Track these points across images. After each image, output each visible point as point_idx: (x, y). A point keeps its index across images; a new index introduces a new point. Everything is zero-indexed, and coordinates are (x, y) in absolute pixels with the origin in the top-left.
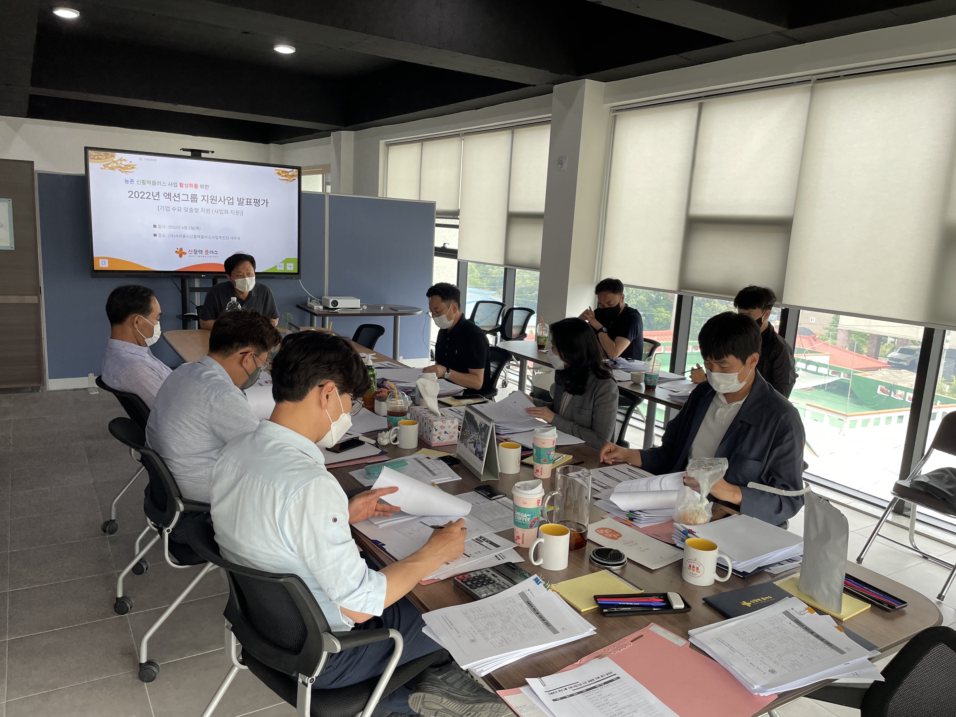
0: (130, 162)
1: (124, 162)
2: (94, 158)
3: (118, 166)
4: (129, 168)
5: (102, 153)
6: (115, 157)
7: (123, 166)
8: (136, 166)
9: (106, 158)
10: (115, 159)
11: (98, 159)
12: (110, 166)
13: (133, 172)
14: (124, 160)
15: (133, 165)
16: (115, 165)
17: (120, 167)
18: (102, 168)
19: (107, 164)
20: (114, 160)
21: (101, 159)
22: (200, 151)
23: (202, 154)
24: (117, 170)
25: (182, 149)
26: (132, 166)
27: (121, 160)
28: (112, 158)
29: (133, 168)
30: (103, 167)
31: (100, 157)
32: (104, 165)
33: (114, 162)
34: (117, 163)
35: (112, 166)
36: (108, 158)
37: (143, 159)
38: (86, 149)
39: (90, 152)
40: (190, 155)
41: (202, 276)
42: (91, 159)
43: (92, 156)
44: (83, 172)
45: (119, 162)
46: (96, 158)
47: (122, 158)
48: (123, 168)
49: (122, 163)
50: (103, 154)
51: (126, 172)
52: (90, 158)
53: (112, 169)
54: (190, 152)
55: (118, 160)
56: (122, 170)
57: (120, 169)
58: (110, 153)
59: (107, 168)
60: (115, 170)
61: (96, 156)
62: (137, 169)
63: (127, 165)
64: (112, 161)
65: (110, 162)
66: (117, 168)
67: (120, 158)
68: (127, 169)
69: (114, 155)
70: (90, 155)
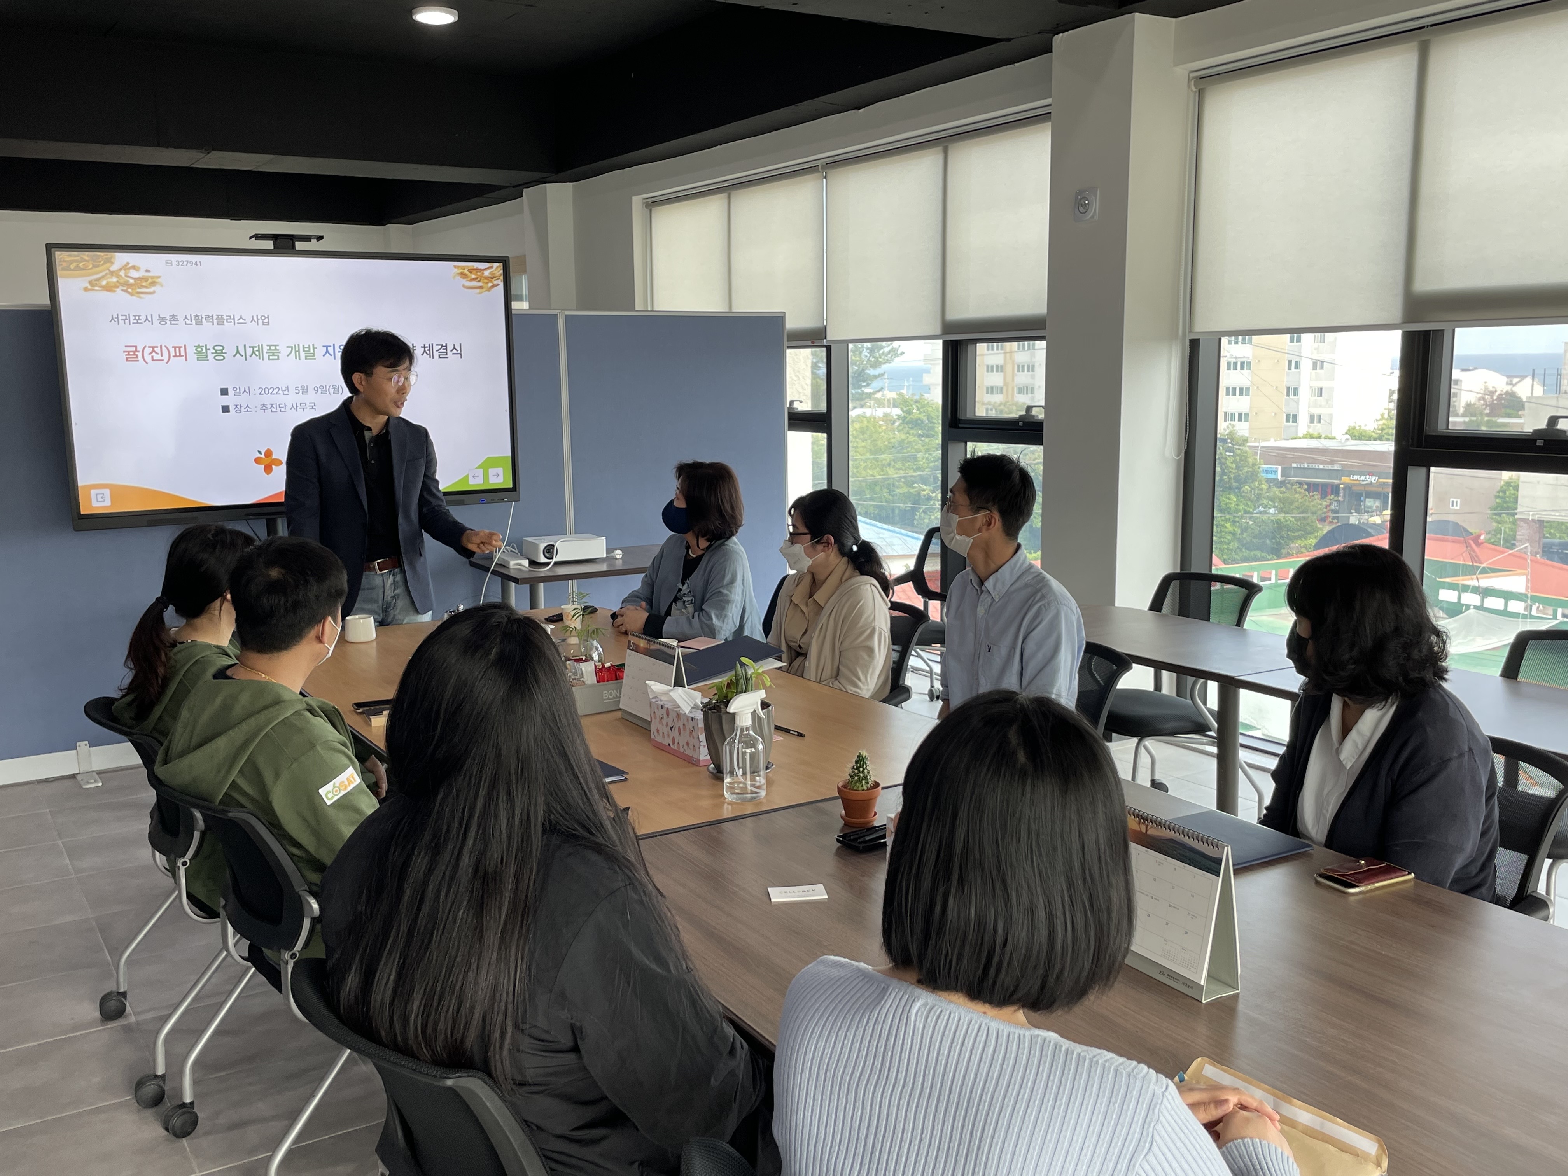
0: (147, 271)
1: (134, 274)
2: (68, 269)
3: (122, 281)
4: (144, 284)
5: (86, 255)
6: (112, 263)
7: (132, 281)
8: (159, 280)
9: (94, 266)
10: (114, 268)
11: (77, 268)
12: (104, 283)
13: (154, 292)
14: (134, 267)
15: (152, 277)
16: (115, 280)
17: (126, 284)
18: (86, 289)
19: (98, 280)
21: (83, 269)
22: (293, 238)
23: (297, 243)
24: (119, 290)
25: (254, 236)
26: (150, 281)
27: (126, 267)
28: (108, 265)
29: (153, 284)
30: (90, 287)
31: (81, 265)
32: (90, 282)
33: (112, 273)
34: (118, 276)
35: (108, 283)
36: (98, 266)
37: (174, 263)
38: (52, 248)
39: (58, 255)
40: (272, 248)
42: (63, 269)
43: (64, 264)
44: (46, 301)
45: (122, 273)
46: (72, 267)
47: (128, 263)
48: (132, 285)
49: (130, 275)
50: (87, 258)
51: (139, 293)
52: (60, 268)
53: (109, 288)
54: (272, 242)
55: (120, 270)
56: (130, 290)
57: (125, 288)
58: (102, 254)
59: (97, 288)
60: (115, 291)
61: (72, 262)
62: (162, 286)
63: (139, 279)
64: (107, 271)
65: (104, 273)
66: (118, 287)
67: (125, 263)
68: (139, 288)
69: (112, 257)
70: (60, 261)
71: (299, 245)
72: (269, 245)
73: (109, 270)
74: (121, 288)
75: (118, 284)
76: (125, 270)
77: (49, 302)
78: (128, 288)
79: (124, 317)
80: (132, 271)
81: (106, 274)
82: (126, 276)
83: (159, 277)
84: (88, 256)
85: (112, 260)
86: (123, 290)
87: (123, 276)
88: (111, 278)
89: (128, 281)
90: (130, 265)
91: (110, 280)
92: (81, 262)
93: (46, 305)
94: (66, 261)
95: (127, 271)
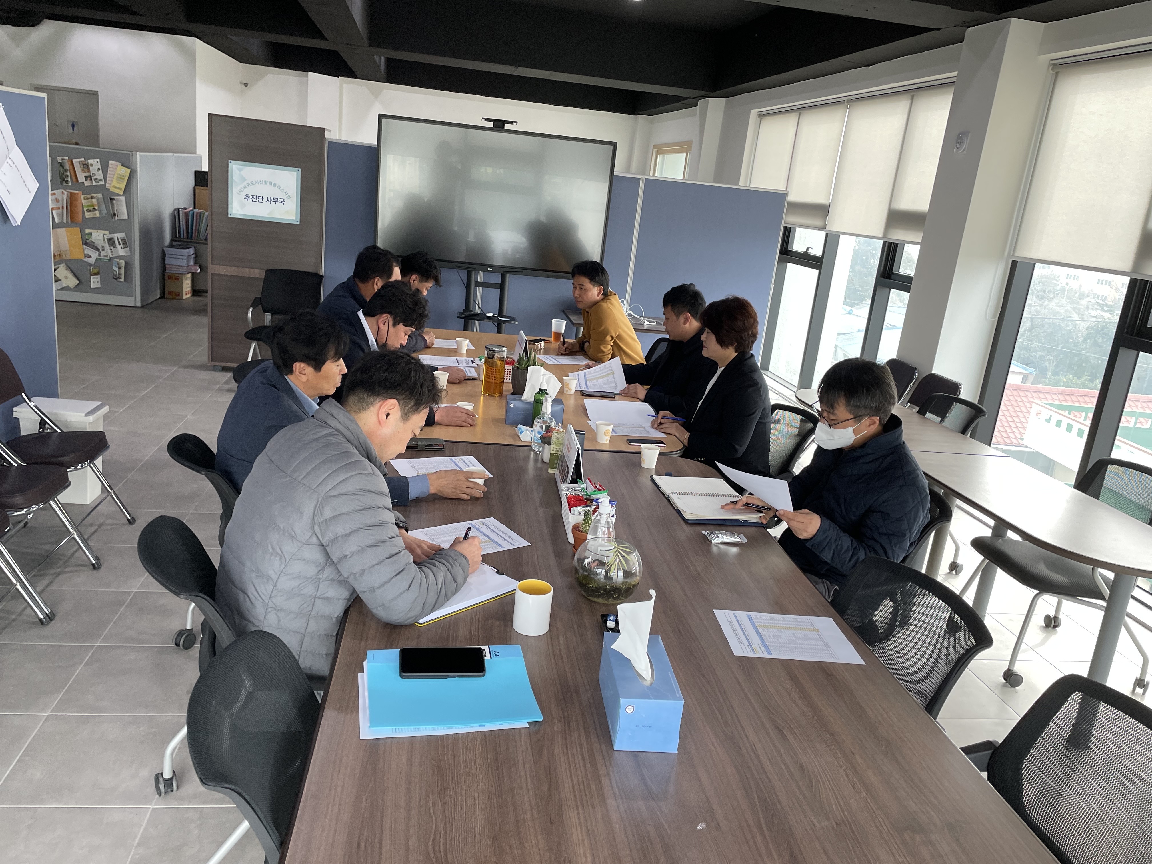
22: (504, 122)
23: (506, 125)
25: (483, 119)
38: (381, 116)
39: (384, 120)
41: (489, 269)
44: (375, 143)
52: (384, 128)
54: (492, 123)
71: (507, 126)
72: (491, 125)
77: (376, 143)
92: (394, 126)
93: (374, 145)
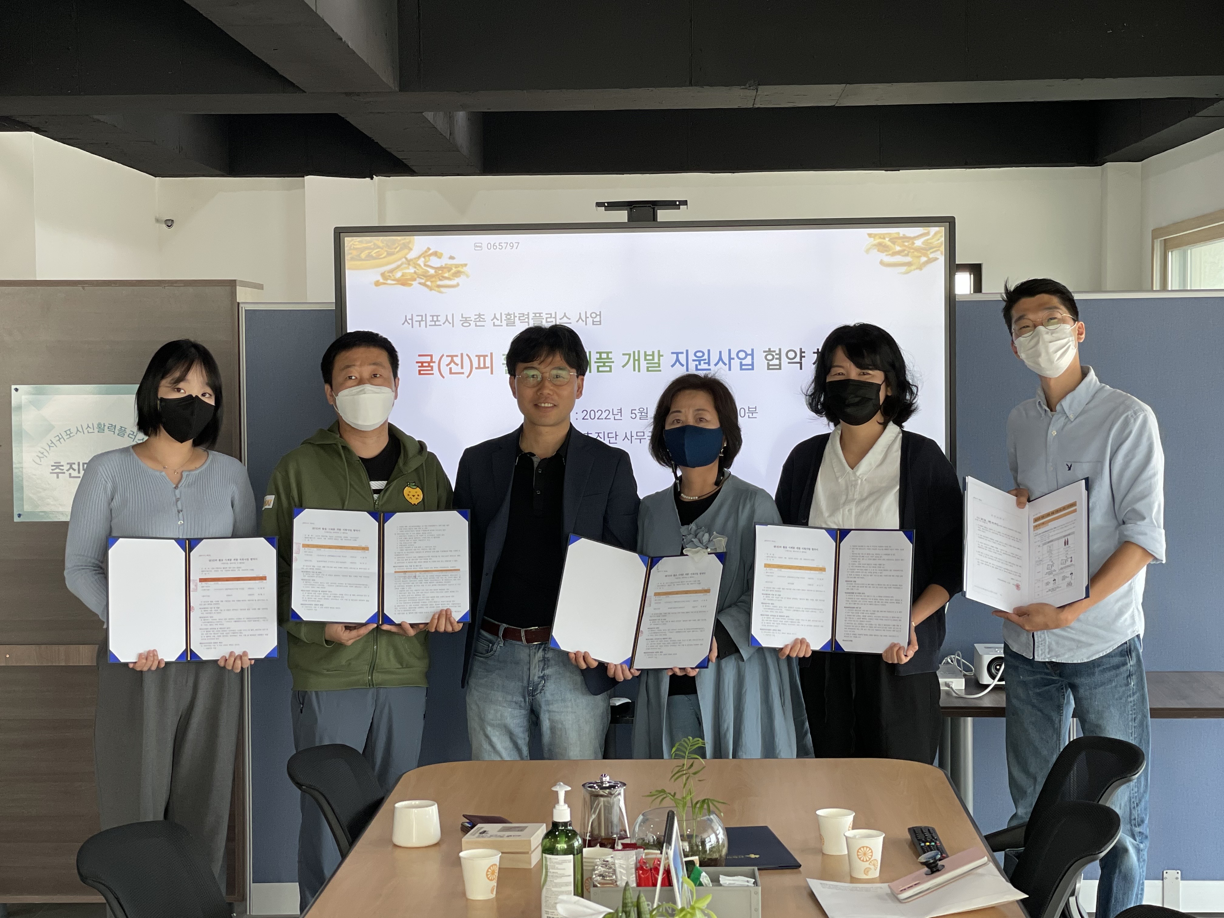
0: (452, 258)
1: (435, 262)
2: (358, 257)
3: (420, 271)
4: (446, 275)
5: (380, 240)
6: (411, 249)
7: (432, 271)
8: (465, 269)
9: (389, 254)
10: (412, 255)
11: (369, 257)
12: (398, 275)
13: (458, 285)
14: (435, 254)
15: (457, 266)
16: (412, 270)
17: (426, 275)
18: (377, 284)
19: (391, 271)
20: (409, 257)
21: (375, 258)
22: (655, 205)
23: (660, 212)
24: (415, 283)
25: (599, 205)
26: (454, 270)
27: (426, 254)
28: (406, 251)
29: (457, 274)
30: (381, 281)
31: (373, 253)
32: (383, 275)
33: (409, 262)
34: (416, 265)
35: (402, 276)
36: (393, 254)
37: (484, 246)
38: (341, 232)
39: (349, 241)
40: (626, 219)
42: (352, 259)
45: (421, 262)
46: (363, 256)
47: (429, 249)
48: (432, 276)
49: (428, 263)
50: (381, 245)
51: (439, 286)
52: (347, 257)
53: (404, 282)
54: (626, 212)
55: (419, 257)
56: (429, 283)
57: (423, 281)
58: (399, 238)
59: (389, 282)
60: (411, 285)
61: (362, 250)
62: (468, 276)
63: (441, 268)
64: (404, 260)
65: (399, 263)
66: (415, 280)
67: (425, 249)
68: (440, 280)
69: (410, 242)
70: (350, 249)
71: (663, 215)
72: (622, 216)
73: (406, 259)
74: (418, 280)
75: (416, 276)
76: (424, 257)
78: (427, 281)
79: (419, 318)
80: (433, 258)
81: (402, 264)
82: (425, 265)
83: (466, 265)
84: (382, 242)
85: (410, 246)
86: (420, 283)
87: (422, 265)
88: (408, 268)
89: (428, 272)
90: (431, 252)
91: (407, 271)
92: (373, 249)
94: (356, 249)
95: (427, 258)
